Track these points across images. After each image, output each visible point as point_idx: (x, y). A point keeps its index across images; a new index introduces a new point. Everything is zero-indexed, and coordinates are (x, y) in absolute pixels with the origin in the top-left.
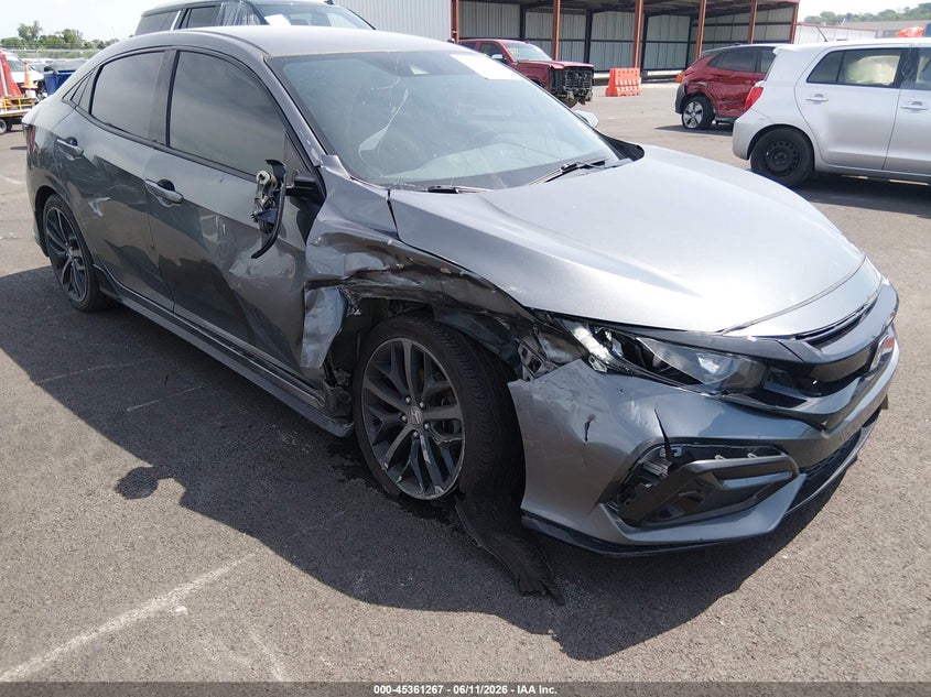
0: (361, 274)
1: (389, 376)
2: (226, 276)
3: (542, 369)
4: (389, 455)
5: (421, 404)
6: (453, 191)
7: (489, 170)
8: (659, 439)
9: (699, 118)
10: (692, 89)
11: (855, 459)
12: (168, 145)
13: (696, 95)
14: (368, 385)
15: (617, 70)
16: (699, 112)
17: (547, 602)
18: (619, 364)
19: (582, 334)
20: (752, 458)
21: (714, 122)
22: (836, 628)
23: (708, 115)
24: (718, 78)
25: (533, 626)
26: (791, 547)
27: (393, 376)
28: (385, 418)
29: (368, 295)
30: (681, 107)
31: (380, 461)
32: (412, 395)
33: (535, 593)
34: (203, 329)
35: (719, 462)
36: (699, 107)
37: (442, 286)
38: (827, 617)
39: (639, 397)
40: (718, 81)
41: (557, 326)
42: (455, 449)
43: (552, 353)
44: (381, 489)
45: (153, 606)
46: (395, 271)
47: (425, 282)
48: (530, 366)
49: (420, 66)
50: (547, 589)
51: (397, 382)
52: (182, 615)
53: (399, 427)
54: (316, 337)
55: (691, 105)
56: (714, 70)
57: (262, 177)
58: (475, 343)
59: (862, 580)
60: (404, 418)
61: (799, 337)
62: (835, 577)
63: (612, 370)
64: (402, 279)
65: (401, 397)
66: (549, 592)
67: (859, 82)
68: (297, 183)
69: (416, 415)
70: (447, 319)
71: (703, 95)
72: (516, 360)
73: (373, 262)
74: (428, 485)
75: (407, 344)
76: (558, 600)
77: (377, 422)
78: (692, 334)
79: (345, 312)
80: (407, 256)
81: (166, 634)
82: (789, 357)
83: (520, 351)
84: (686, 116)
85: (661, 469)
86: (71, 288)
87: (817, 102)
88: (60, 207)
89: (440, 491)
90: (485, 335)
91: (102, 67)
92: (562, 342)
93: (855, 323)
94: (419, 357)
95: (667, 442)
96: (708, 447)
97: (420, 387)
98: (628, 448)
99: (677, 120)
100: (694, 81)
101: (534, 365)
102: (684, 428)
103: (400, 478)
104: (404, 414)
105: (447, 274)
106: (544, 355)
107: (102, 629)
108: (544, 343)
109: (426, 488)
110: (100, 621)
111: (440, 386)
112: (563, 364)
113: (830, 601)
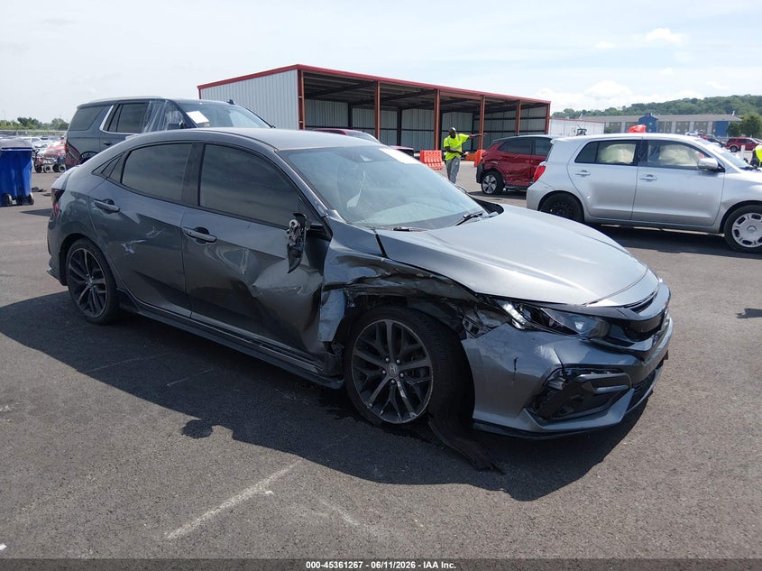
0: (360, 280)
1: (374, 345)
2: (250, 287)
3: (479, 332)
4: (374, 396)
5: (398, 361)
6: (408, 230)
7: (424, 218)
8: (559, 365)
9: (494, 186)
10: (488, 167)
11: (652, 392)
12: (199, 204)
13: (489, 170)
14: (357, 352)
15: (426, 151)
16: (493, 182)
17: (494, 474)
18: (530, 324)
19: (509, 308)
20: (609, 375)
21: (504, 189)
22: (663, 475)
23: (500, 184)
24: (506, 159)
25: (491, 486)
26: (626, 438)
27: (377, 344)
28: (369, 374)
29: (363, 293)
30: (480, 179)
31: (366, 403)
32: (392, 356)
33: (487, 469)
34: (217, 327)
35: (593, 376)
36: (493, 179)
37: (416, 285)
38: (656, 471)
39: (544, 343)
40: (506, 160)
41: (492, 304)
42: (425, 387)
43: (486, 322)
44: (366, 421)
45: (249, 492)
46: (384, 277)
47: (405, 283)
48: (472, 330)
49: (366, 156)
50: (493, 466)
51: (380, 348)
52: (271, 495)
53: (379, 379)
54: (327, 322)
55: (488, 177)
56: (503, 153)
57: (293, 223)
58: (436, 320)
59: (671, 452)
60: (384, 372)
61: (625, 306)
62: (656, 452)
63: (527, 329)
64: (388, 282)
65: (382, 359)
66: (495, 467)
67: (608, 161)
68: (312, 227)
69: (393, 368)
70: (416, 306)
71: (496, 170)
72: (462, 329)
73: (368, 272)
74: (404, 412)
75: (389, 323)
76: (501, 472)
77: (363, 377)
78: (571, 306)
79: (346, 304)
80: (394, 268)
81: (265, 505)
82: (623, 317)
83: (464, 323)
84: (484, 185)
85: (559, 385)
86: (88, 307)
87: (583, 175)
88: (87, 248)
89: (413, 415)
90: (440, 314)
91: (131, 152)
92: (493, 314)
93: (650, 302)
94: (397, 330)
95: (563, 367)
96: (586, 368)
97: (397, 350)
98: (539, 374)
99: (478, 188)
100: (490, 161)
101: (475, 330)
102: (571, 359)
103: (382, 412)
104: (384, 369)
105: (421, 277)
106: (481, 323)
107: (222, 506)
108: (481, 316)
109: (402, 416)
110: (218, 503)
111: (414, 347)
112: (495, 327)
113: (656, 462)
